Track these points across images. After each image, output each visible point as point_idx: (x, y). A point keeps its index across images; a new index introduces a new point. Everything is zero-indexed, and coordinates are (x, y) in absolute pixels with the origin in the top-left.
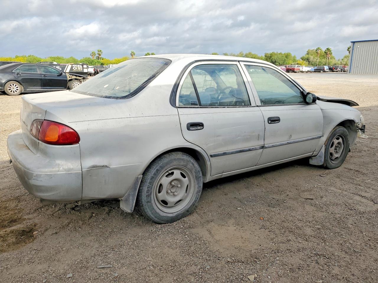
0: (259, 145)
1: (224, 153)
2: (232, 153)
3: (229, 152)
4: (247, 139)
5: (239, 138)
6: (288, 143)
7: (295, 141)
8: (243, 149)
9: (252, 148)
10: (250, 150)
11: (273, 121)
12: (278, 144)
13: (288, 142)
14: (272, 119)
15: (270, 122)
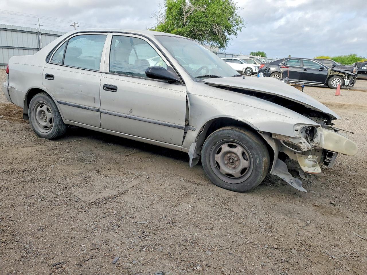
0: (95, 107)
1: (66, 103)
2: (72, 105)
3: (69, 104)
4: (83, 98)
5: (77, 94)
6: (126, 117)
7: (137, 118)
8: (80, 105)
9: (88, 107)
10: (85, 108)
11: (108, 88)
12: (114, 113)
13: (127, 115)
14: (107, 86)
15: (105, 88)
